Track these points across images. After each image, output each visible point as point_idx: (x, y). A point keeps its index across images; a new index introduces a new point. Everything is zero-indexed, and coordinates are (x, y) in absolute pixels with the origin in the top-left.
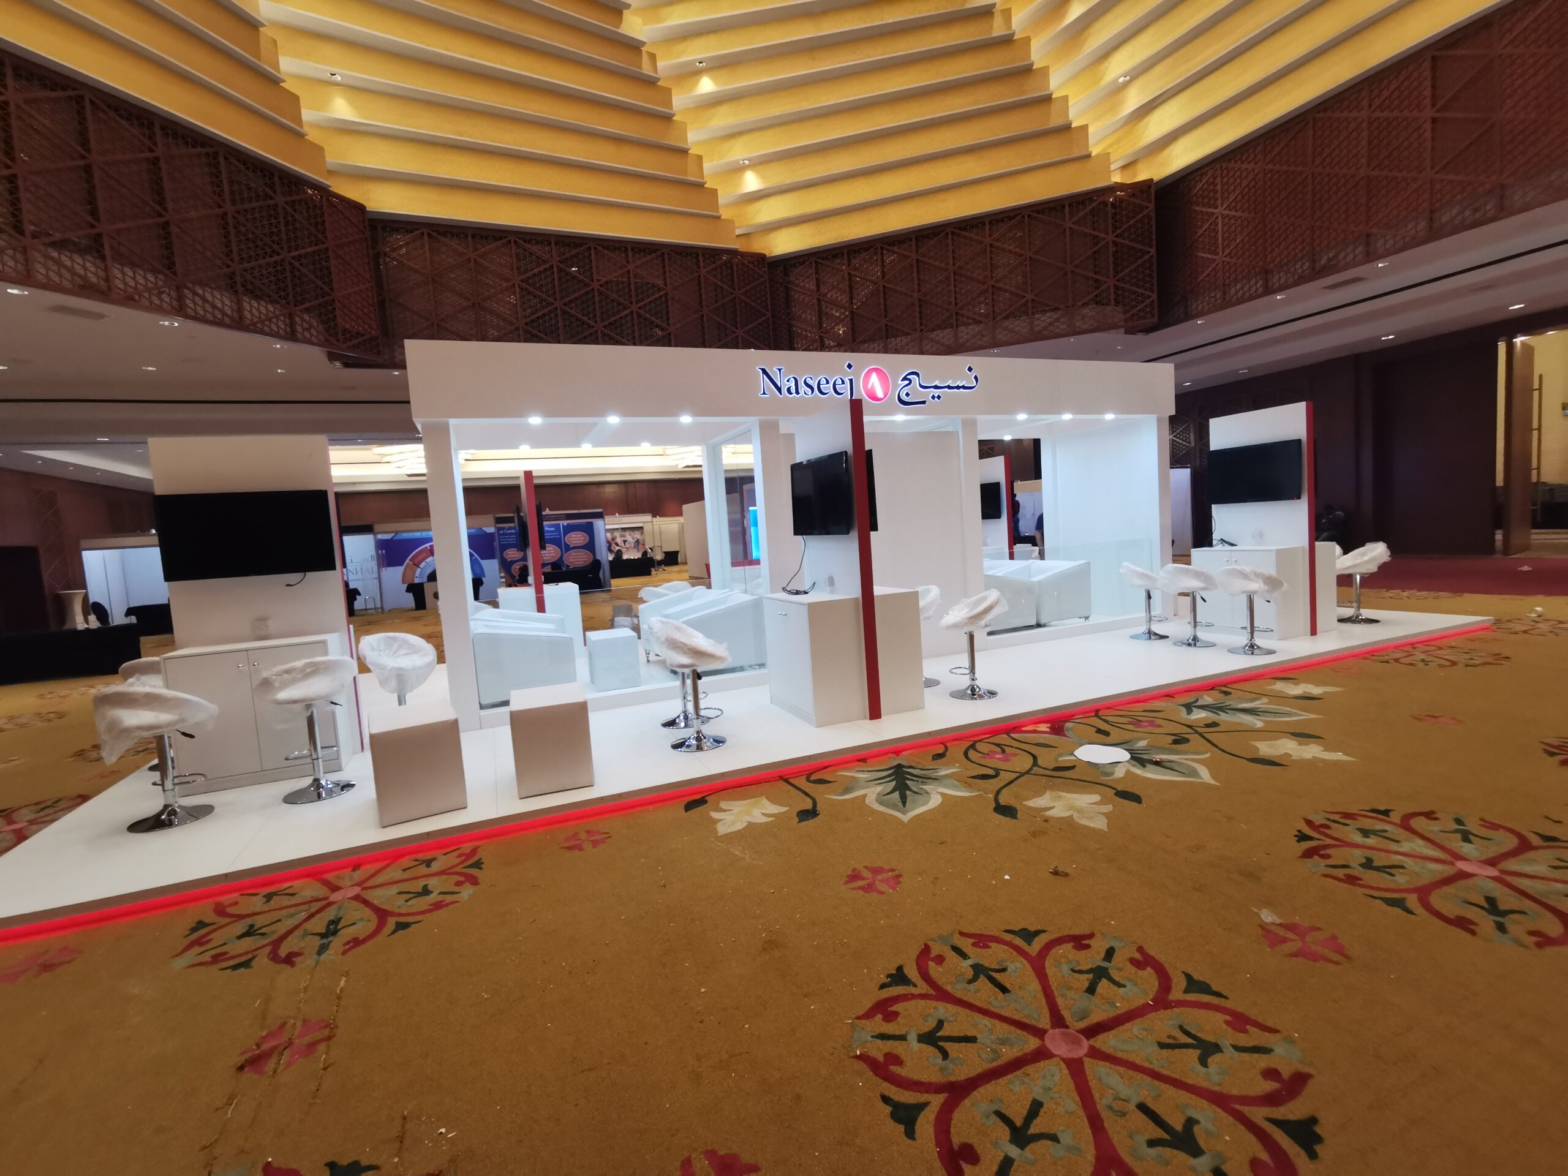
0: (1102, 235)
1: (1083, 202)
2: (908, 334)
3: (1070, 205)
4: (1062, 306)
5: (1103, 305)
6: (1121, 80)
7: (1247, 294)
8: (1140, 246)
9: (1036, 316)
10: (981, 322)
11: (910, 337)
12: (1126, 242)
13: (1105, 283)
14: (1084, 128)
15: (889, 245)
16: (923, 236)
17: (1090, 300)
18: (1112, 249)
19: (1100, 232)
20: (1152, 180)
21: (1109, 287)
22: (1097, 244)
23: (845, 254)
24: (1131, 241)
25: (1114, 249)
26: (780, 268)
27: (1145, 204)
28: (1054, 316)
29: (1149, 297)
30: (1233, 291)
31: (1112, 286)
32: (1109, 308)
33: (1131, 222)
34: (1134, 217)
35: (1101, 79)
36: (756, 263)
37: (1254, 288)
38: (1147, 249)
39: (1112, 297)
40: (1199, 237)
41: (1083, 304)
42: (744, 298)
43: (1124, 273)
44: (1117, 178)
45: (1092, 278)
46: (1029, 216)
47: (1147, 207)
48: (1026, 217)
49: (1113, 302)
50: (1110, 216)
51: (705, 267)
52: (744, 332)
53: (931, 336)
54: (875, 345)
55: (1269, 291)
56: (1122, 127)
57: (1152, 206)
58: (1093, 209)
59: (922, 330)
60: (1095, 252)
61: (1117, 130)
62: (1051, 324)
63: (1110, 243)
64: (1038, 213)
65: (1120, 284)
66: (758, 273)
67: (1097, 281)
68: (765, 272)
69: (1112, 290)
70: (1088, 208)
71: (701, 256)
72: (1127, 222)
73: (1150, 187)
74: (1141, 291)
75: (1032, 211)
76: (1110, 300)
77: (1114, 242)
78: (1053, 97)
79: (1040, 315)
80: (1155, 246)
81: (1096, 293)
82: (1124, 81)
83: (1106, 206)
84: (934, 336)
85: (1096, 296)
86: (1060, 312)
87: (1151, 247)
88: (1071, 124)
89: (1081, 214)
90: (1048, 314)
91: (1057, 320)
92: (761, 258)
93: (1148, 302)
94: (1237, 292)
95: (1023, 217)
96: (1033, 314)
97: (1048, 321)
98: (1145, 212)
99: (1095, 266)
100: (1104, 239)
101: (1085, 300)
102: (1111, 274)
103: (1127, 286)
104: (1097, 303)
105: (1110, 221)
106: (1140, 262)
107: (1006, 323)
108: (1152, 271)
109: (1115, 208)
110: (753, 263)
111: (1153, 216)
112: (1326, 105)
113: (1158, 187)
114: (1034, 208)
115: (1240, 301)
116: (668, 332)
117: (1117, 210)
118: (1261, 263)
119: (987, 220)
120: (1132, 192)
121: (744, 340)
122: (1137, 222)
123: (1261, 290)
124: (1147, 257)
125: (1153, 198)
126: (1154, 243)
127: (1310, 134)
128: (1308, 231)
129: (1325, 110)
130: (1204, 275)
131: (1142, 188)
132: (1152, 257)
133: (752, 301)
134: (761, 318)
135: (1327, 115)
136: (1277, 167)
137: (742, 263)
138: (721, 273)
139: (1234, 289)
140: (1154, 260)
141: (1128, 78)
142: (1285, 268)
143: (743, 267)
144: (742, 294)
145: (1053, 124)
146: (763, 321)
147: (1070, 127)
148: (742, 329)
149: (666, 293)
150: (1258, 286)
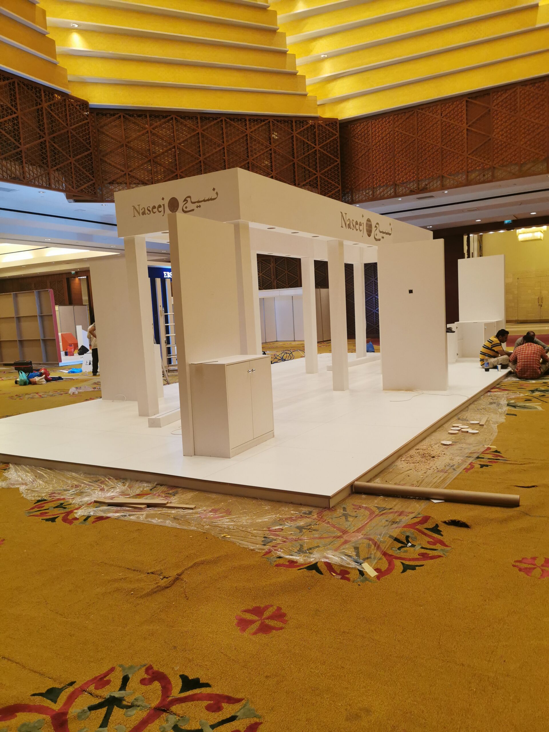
0: (313, 145)
1: (303, 122)
3: (294, 122)
6: (322, 56)
7: (386, 195)
8: (332, 157)
13: (315, 174)
14: (303, 77)
18: (318, 155)
19: (312, 143)
20: (337, 119)
21: (317, 177)
22: (310, 150)
23: (148, 116)
24: (327, 152)
25: (320, 155)
27: (334, 132)
29: (338, 187)
30: (378, 192)
31: (319, 177)
33: (328, 141)
34: (329, 139)
35: (312, 51)
36: (82, 107)
37: (389, 192)
38: (336, 159)
39: (320, 183)
40: (359, 158)
42: (74, 133)
43: (324, 171)
45: (308, 170)
46: (272, 122)
47: (336, 135)
50: (316, 134)
51: (46, 102)
55: (396, 195)
56: (318, 83)
57: (338, 135)
58: (308, 127)
60: (309, 155)
61: (315, 83)
63: (317, 151)
64: (278, 122)
65: (323, 177)
66: (83, 115)
67: (311, 172)
68: (88, 115)
70: (305, 126)
71: (42, 92)
72: (326, 140)
73: (337, 123)
74: (333, 182)
77: (319, 151)
78: (288, 53)
81: (311, 178)
82: (324, 57)
85: (310, 181)
87: (338, 158)
88: (297, 73)
89: (302, 129)
92: (84, 104)
94: (380, 193)
98: (335, 137)
99: (310, 163)
100: (314, 148)
102: (318, 169)
103: (327, 178)
104: (310, 185)
105: (317, 137)
106: (332, 165)
108: (339, 172)
109: (319, 130)
110: (79, 106)
111: (338, 140)
112: (422, 107)
113: (340, 124)
114: (276, 118)
115: (382, 198)
116: (19, 149)
117: (321, 132)
118: (393, 179)
119: (247, 118)
120: (328, 123)
121: (76, 166)
122: (330, 141)
123: (393, 194)
124: (336, 164)
125: (338, 129)
126: (339, 156)
127: (416, 119)
128: (416, 168)
129: (422, 109)
130: (363, 180)
131: (332, 122)
132: (338, 164)
133: (80, 136)
134: (86, 151)
135: (423, 112)
136: (400, 131)
137: (72, 105)
138: (58, 110)
139: (379, 191)
140: (339, 166)
141: (326, 56)
142: (405, 185)
143: (73, 108)
144: (73, 129)
145: (287, 70)
146: (88, 154)
147: (296, 74)
148: (73, 157)
149: (17, 117)
150: (391, 192)
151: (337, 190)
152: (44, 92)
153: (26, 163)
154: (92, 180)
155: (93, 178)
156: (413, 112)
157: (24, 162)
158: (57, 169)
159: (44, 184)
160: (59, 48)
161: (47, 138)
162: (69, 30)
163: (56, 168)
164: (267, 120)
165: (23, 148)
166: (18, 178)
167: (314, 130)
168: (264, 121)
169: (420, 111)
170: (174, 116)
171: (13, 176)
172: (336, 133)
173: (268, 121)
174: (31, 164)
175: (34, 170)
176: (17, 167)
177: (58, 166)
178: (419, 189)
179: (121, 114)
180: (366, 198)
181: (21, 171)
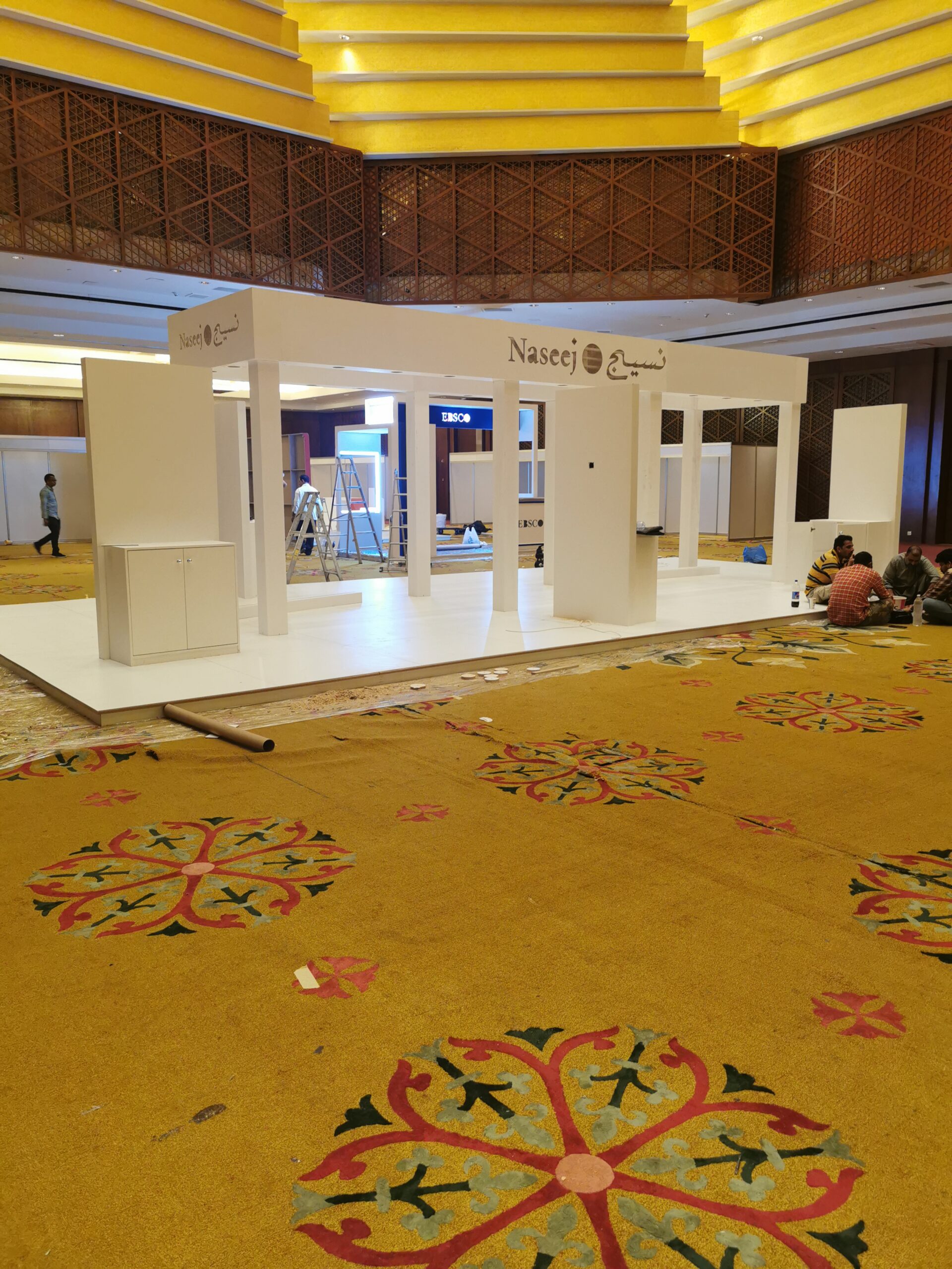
0: (726, 196)
1: (710, 158)
3: (697, 158)
4: (680, 265)
5: (722, 270)
6: (754, 39)
7: (853, 281)
8: (760, 215)
9: (655, 272)
10: (598, 270)
11: (521, 276)
12: (748, 208)
13: (726, 247)
14: (716, 80)
15: (505, 166)
16: (543, 163)
17: (709, 264)
18: (734, 213)
19: (724, 192)
21: (729, 252)
22: (721, 205)
23: (454, 167)
24: (752, 207)
25: (737, 214)
26: (373, 170)
27: (768, 171)
28: (673, 276)
30: (841, 276)
33: (755, 188)
34: (757, 184)
35: (736, 31)
36: (350, 161)
37: (859, 276)
38: (766, 218)
39: (731, 263)
40: (814, 215)
41: (703, 267)
42: (335, 202)
43: (743, 240)
45: (713, 240)
47: (770, 176)
48: (653, 162)
52: (334, 245)
53: (544, 279)
54: (482, 280)
55: (871, 281)
56: (752, 84)
57: (774, 175)
58: (719, 167)
59: (535, 271)
60: (717, 213)
61: (745, 88)
62: (669, 284)
63: (733, 206)
64: (665, 160)
65: (739, 251)
66: (352, 174)
67: (717, 244)
68: (359, 174)
69: (732, 256)
70: (714, 166)
72: (751, 188)
73: (774, 155)
74: (758, 261)
75: (660, 157)
76: (728, 267)
77: (736, 205)
78: (689, 40)
79: (659, 272)
80: (774, 216)
81: (717, 256)
82: (758, 40)
83: (732, 166)
85: (716, 260)
86: (680, 272)
88: (704, 73)
89: (708, 170)
90: (667, 272)
91: (676, 280)
92: (355, 156)
94: (845, 277)
96: (653, 270)
97: (667, 279)
98: (768, 180)
99: (717, 228)
100: (728, 201)
101: (705, 263)
102: (732, 238)
103: (745, 254)
104: (715, 267)
105: (734, 183)
106: (759, 231)
107: (626, 276)
108: (770, 242)
109: (740, 170)
110: (347, 160)
111: (775, 185)
112: (927, 118)
113: (779, 158)
114: (661, 155)
115: (847, 287)
116: (248, 232)
117: (742, 173)
118: (867, 253)
119: (612, 158)
120: (757, 156)
121: (334, 253)
122: (759, 188)
123: (865, 279)
124: (766, 227)
125: (776, 167)
126: (774, 214)
127: (915, 141)
128: (908, 232)
129: (928, 122)
130: (817, 254)
131: (767, 155)
132: (771, 228)
133: (344, 207)
134: (353, 229)
135: (930, 127)
136: (887, 164)
137: (335, 159)
138: (311, 169)
139: (842, 274)
140: (773, 231)
141: (761, 38)
142: (887, 262)
143: (336, 163)
144: (333, 197)
145: (687, 69)
146: (356, 234)
147: (703, 76)
148: (332, 239)
149: (247, 185)
150: (863, 275)
151: (764, 273)
152: (291, 144)
153: (256, 252)
154: (360, 272)
155: (361, 270)
156: (911, 128)
157: (253, 251)
158: (304, 259)
159: (282, 281)
160: (316, 75)
161: (291, 212)
162: (337, 44)
163: (302, 257)
164: (646, 158)
165: (254, 229)
166: (242, 274)
167: (729, 170)
168: (641, 161)
169: (923, 126)
170: (493, 164)
171: (236, 271)
172: (771, 173)
173: (648, 160)
174: (264, 253)
175: (269, 262)
176: (242, 258)
177: (306, 255)
178: (910, 270)
179: (415, 166)
180: (820, 286)
181: (249, 263)
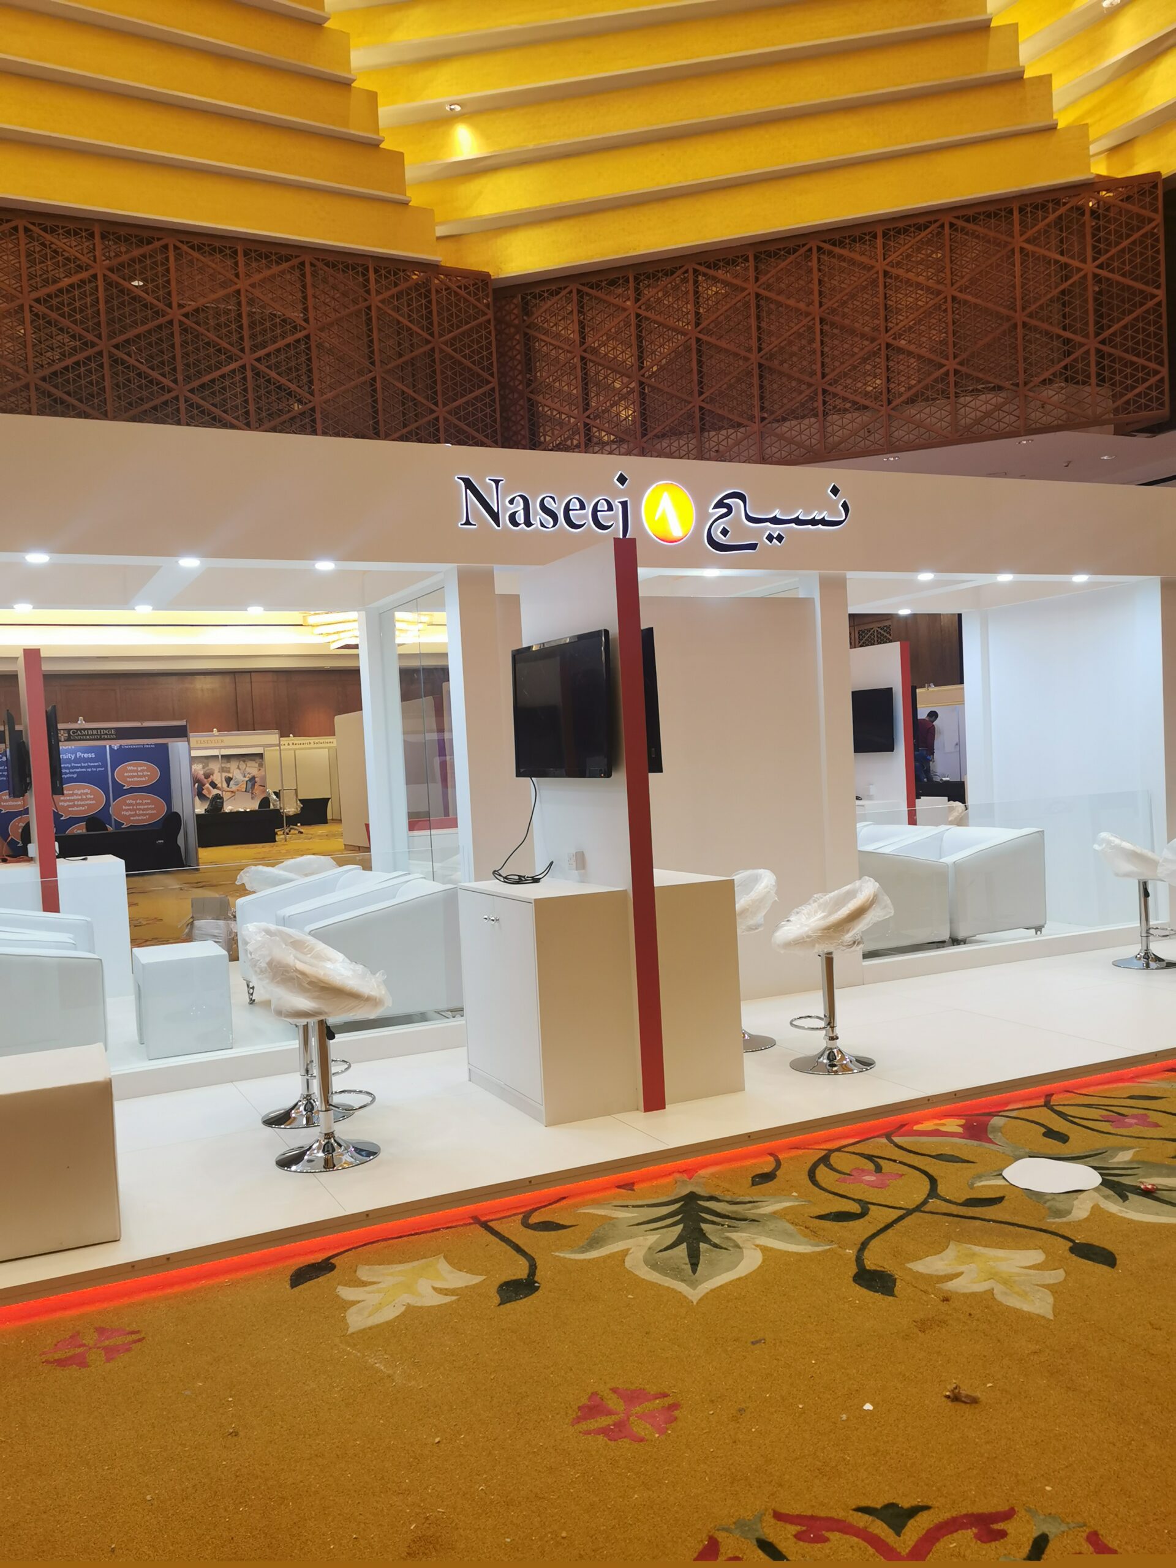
0: (1076, 263)
1: (1043, 206)
2: (739, 425)
3: (1021, 210)
4: (1007, 384)
5: (1077, 383)
8: (1138, 285)
9: (962, 400)
10: (866, 407)
11: (742, 430)
12: (1116, 277)
13: (1082, 345)
14: (1045, 81)
15: (709, 267)
16: (769, 254)
17: (1054, 375)
18: (1092, 288)
19: (1072, 257)
20: (1157, 174)
21: (1087, 352)
22: (1067, 278)
23: (631, 280)
24: (1123, 275)
25: (1097, 289)
26: (515, 301)
27: (1147, 213)
28: (994, 401)
31: (1093, 352)
32: (1087, 389)
33: (1126, 243)
34: (1128, 236)
36: (471, 289)
38: (1150, 289)
39: (1093, 369)
41: (1044, 382)
42: (449, 350)
43: (1111, 330)
44: (1100, 168)
45: (1059, 336)
46: (952, 225)
47: (1151, 220)
48: (947, 227)
49: (1094, 380)
50: (1088, 231)
51: (378, 293)
52: (450, 413)
53: (778, 431)
54: (682, 443)
56: (1108, 82)
57: (1159, 218)
58: (1060, 217)
59: (763, 419)
60: (1063, 292)
61: (1099, 88)
62: (988, 414)
63: (1090, 277)
64: (968, 221)
65: (1106, 349)
66: (475, 307)
67: (1067, 341)
68: (488, 306)
69: (1093, 358)
70: (1052, 217)
71: (371, 271)
72: (1117, 244)
73: (1155, 186)
74: (1141, 361)
75: (958, 218)
76: (1088, 376)
77: (1095, 275)
78: (993, 25)
79: (969, 399)
80: (1164, 286)
81: (1067, 360)
83: (1083, 214)
84: (784, 429)
85: (1066, 367)
86: (1003, 394)
87: (1158, 287)
88: (1023, 72)
89: (1041, 225)
90: (983, 397)
91: (999, 408)
92: (480, 281)
93: (1153, 380)
95: (942, 226)
96: (957, 396)
97: (983, 408)
98: (1148, 228)
99: (1064, 316)
100: (1079, 270)
101: (1046, 375)
102: (1091, 329)
103: (1117, 353)
104: (1066, 380)
105: (1089, 241)
106: (1139, 311)
107: (912, 411)
108: (1160, 328)
109: (1097, 218)
110: (467, 288)
111: (1161, 235)
113: (1165, 190)
114: (960, 212)
116: (310, 405)
117: (1101, 223)
120: (1124, 192)
121: (449, 425)
122: (1133, 243)
124: (1151, 304)
125: (1160, 203)
126: (1163, 280)
131: (1143, 187)
132: (1159, 304)
133: (464, 356)
134: (480, 387)
137: (447, 287)
138: (409, 304)
140: (1164, 310)
143: (449, 294)
144: (445, 343)
145: (989, 72)
146: (484, 394)
147: (1021, 77)
148: (445, 405)
149: (308, 336)
152: (376, 270)
160: (413, 169)
161: (379, 370)
162: (444, 119)
164: (936, 220)
165: (321, 399)
167: (1078, 220)
168: (927, 226)
172: (1152, 215)
173: (939, 223)
179: (574, 286)
